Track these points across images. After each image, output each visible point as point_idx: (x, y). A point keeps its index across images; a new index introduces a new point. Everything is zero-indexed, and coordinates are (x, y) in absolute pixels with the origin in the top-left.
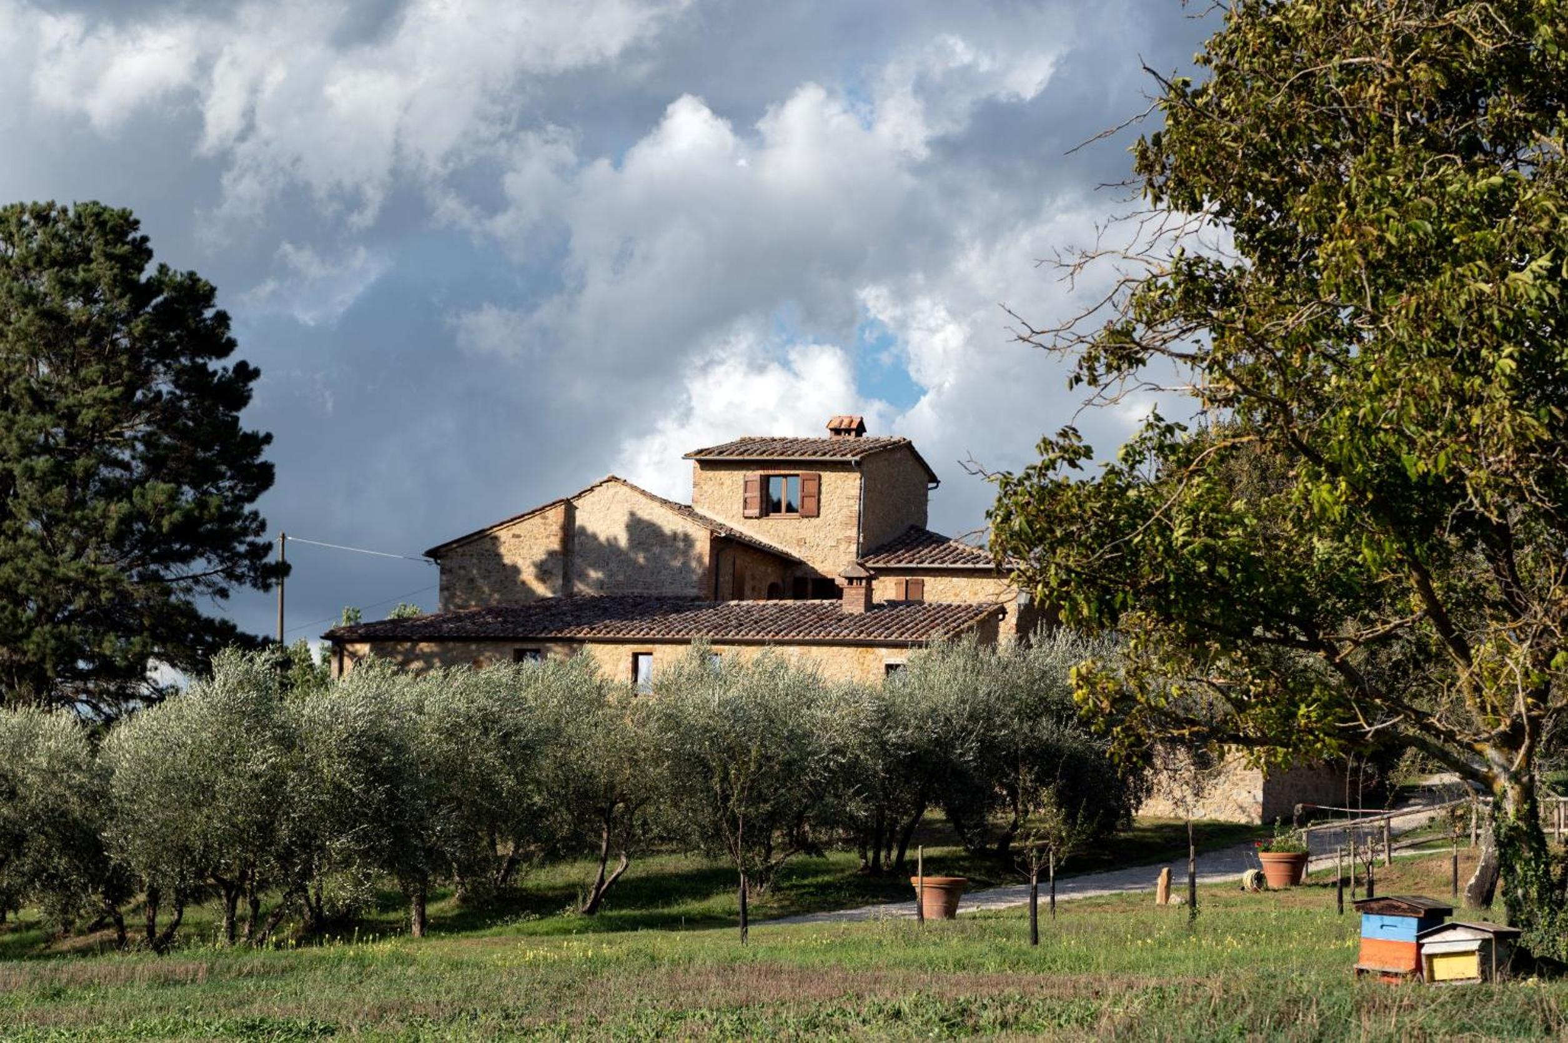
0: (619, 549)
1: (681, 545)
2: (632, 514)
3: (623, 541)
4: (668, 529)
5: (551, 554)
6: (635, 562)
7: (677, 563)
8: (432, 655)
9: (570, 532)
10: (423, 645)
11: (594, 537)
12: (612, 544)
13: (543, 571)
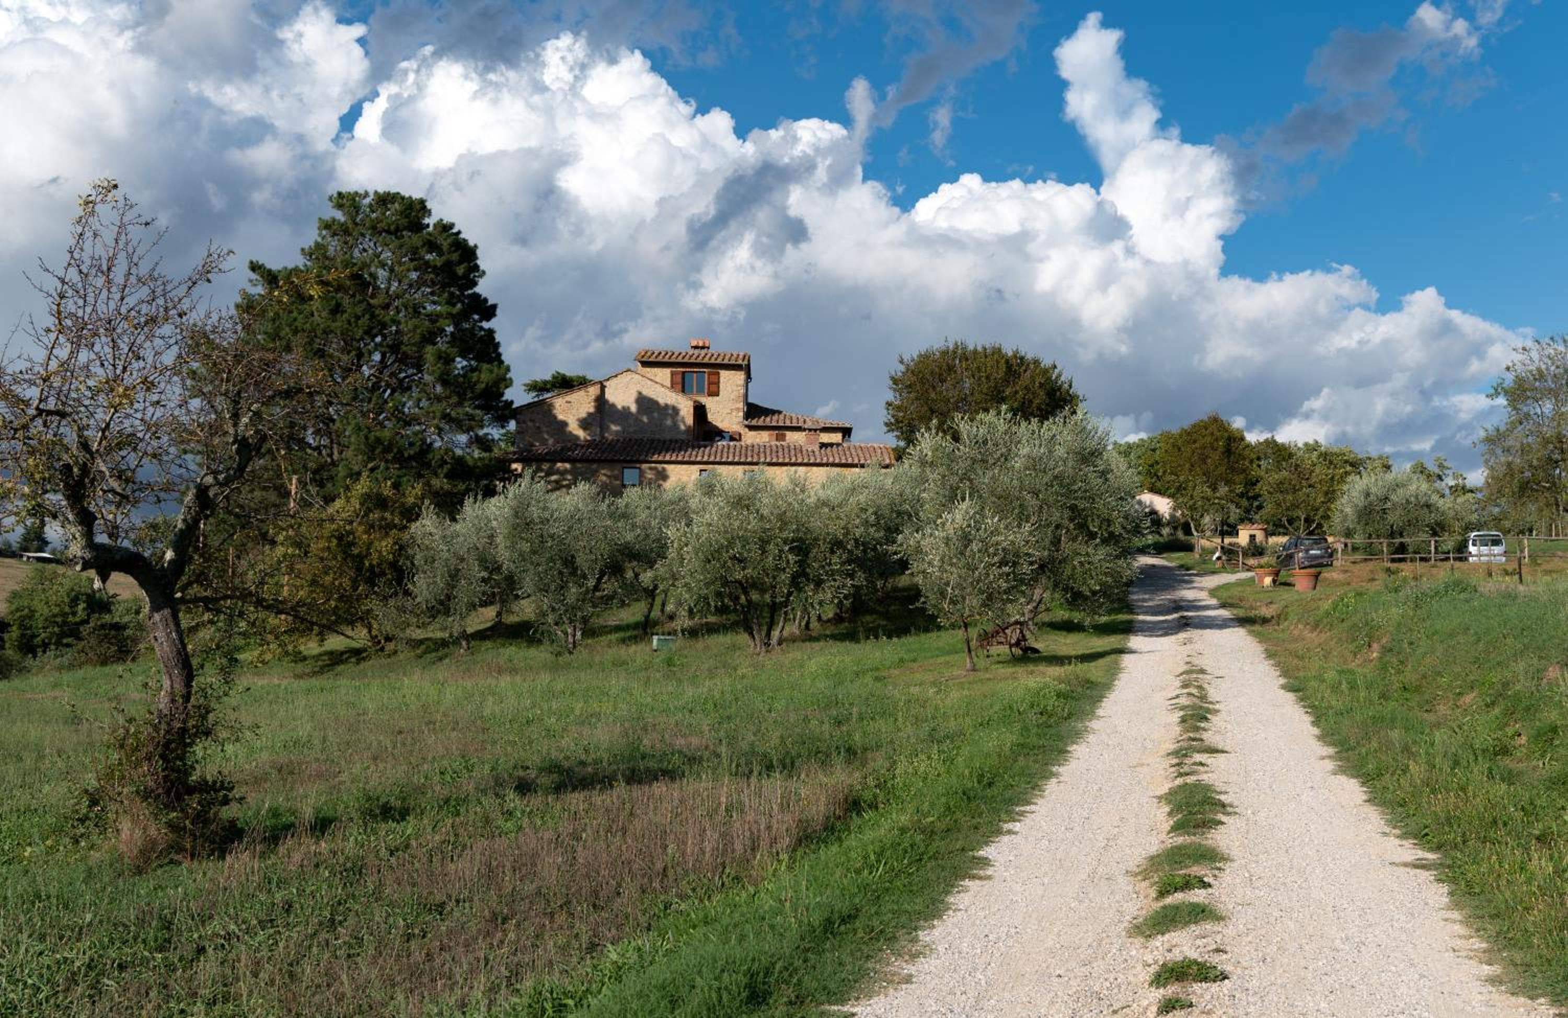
0: (630, 413)
1: (670, 412)
2: (640, 393)
3: (633, 408)
4: (662, 401)
5: (590, 414)
6: (642, 421)
7: (669, 422)
8: (566, 472)
9: (601, 400)
10: (559, 465)
11: (613, 406)
12: (626, 410)
13: (585, 423)
